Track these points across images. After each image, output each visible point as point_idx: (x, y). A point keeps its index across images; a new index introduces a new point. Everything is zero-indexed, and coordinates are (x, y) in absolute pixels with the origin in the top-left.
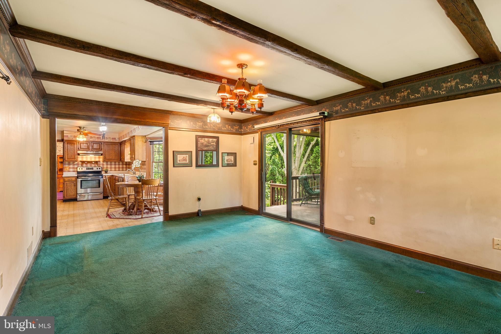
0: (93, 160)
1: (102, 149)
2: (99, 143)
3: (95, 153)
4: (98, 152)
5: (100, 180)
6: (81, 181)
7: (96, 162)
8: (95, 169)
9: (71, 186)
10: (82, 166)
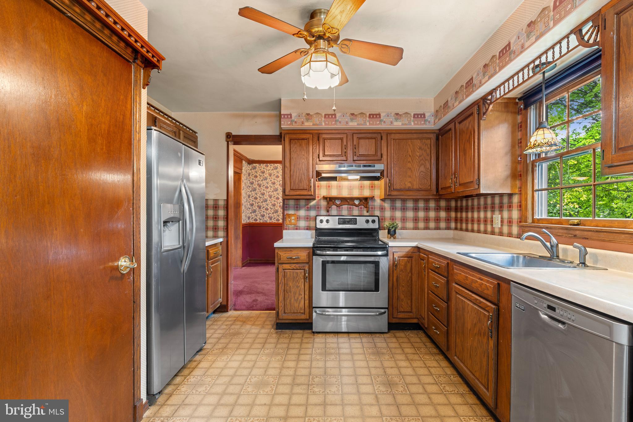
0: (356, 193)
1: (382, 157)
2: (374, 135)
3: (362, 168)
4: (370, 166)
5: (378, 262)
6: (324, 264)
7: (365, 201)
8: (361, 224)
9: (297, 280)
10: (327, 213)
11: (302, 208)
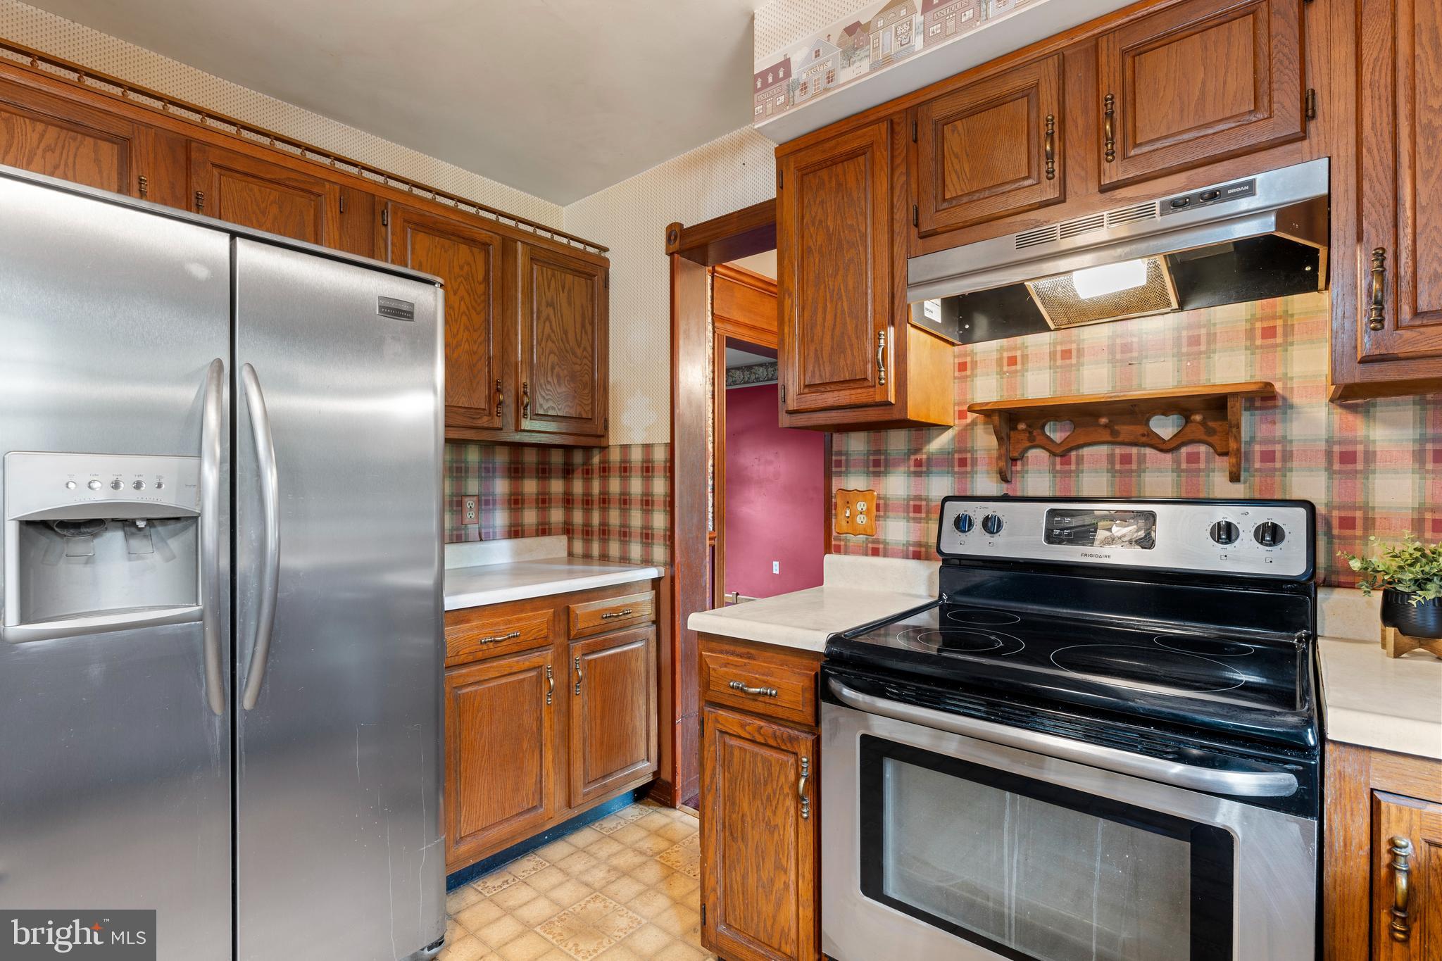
6: (871, 750)
7: (1216, 416)
9: (768, 798)
10: (1005, 485)
11: (896, 463)
